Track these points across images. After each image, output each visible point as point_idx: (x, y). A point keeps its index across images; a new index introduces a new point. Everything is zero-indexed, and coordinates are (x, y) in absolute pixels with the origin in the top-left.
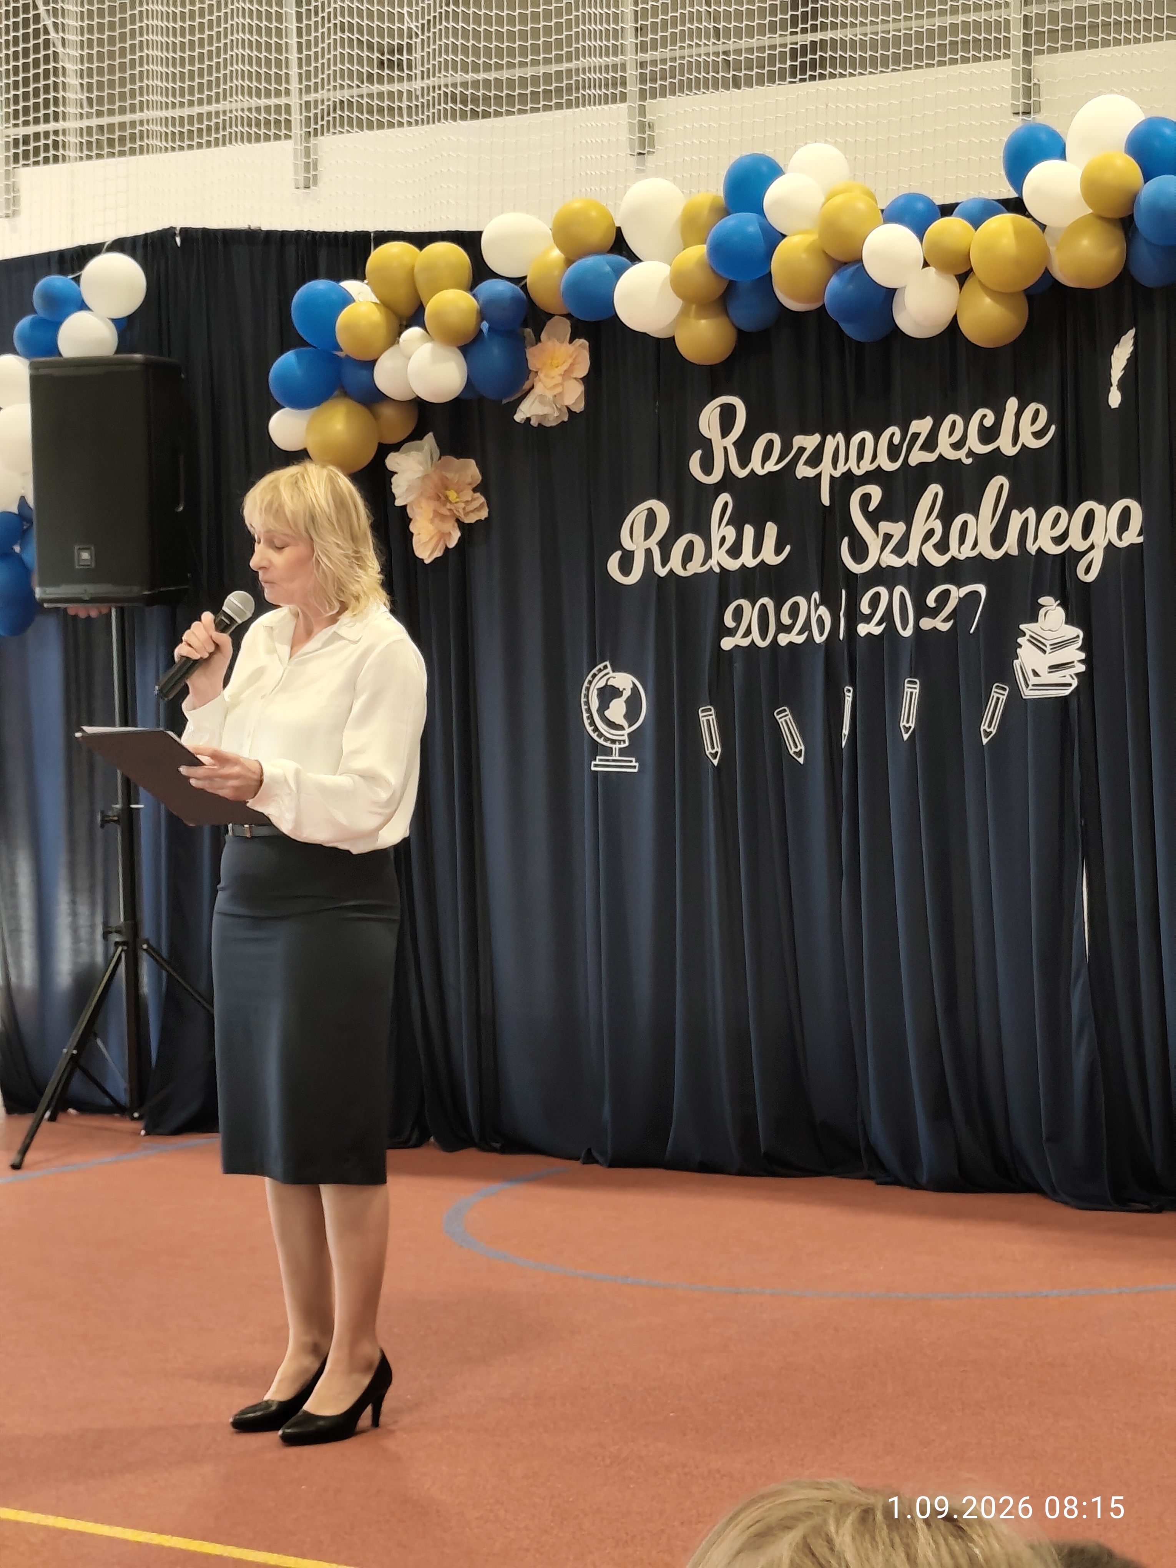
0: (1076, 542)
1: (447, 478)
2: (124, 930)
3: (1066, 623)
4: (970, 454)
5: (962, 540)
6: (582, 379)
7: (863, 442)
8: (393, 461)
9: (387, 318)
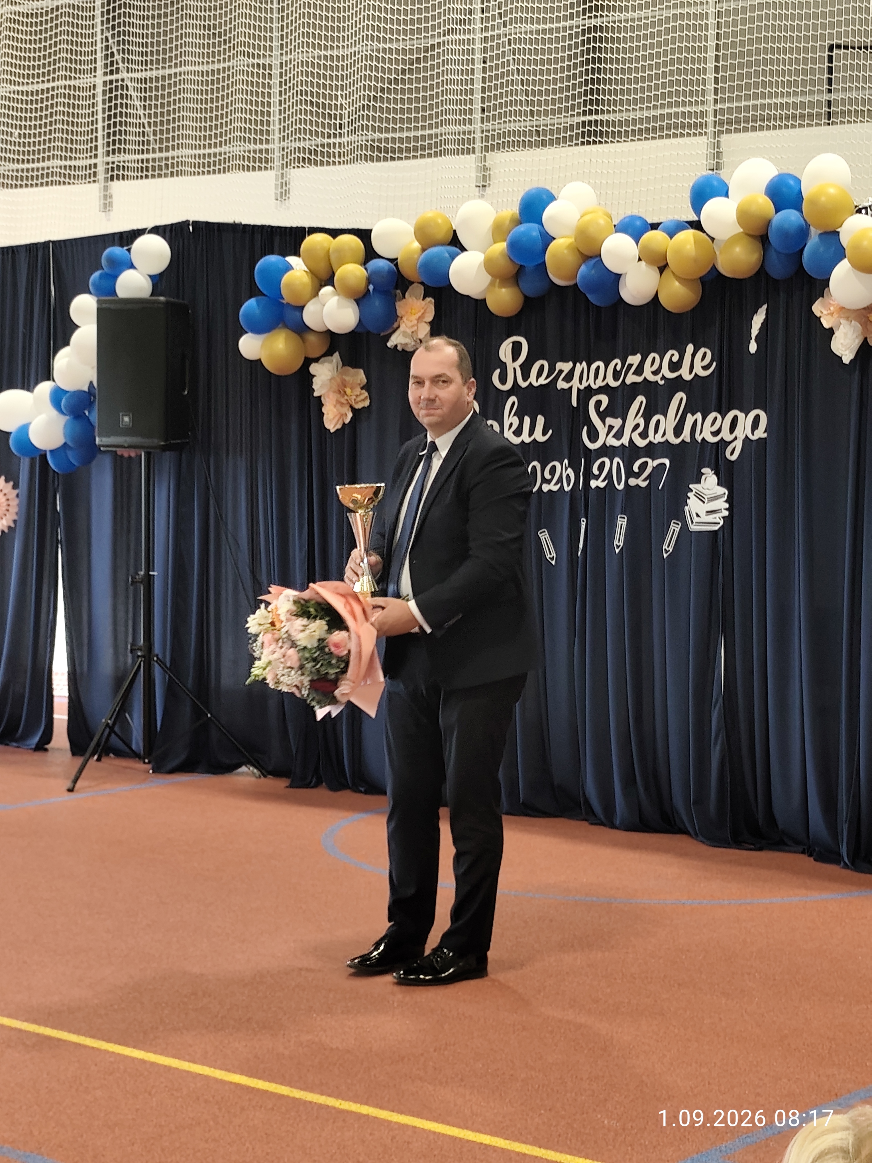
0: (726, 435)
1: (345, 380)
2: (143, 649)
3: (718, 484)
4: (663, 378)
5: (656, 431)
6: (430, 323)
7: (598, 369)
8: (314, 369)
9: (312, 281)
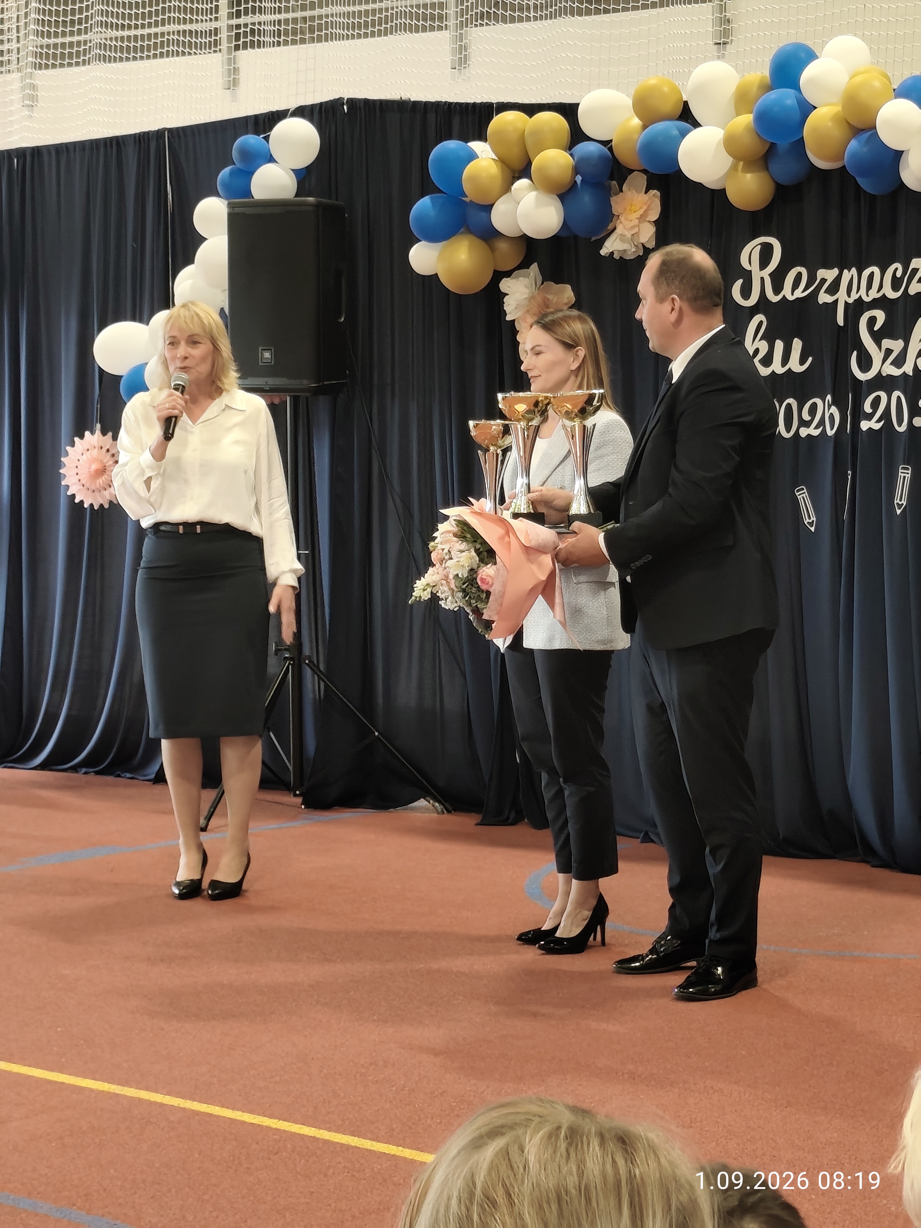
1: (547, 299)
2: (291, 649)
6: (654, 222)
7: (872, 275)
8: (505, 285)
9: (503, 172)
